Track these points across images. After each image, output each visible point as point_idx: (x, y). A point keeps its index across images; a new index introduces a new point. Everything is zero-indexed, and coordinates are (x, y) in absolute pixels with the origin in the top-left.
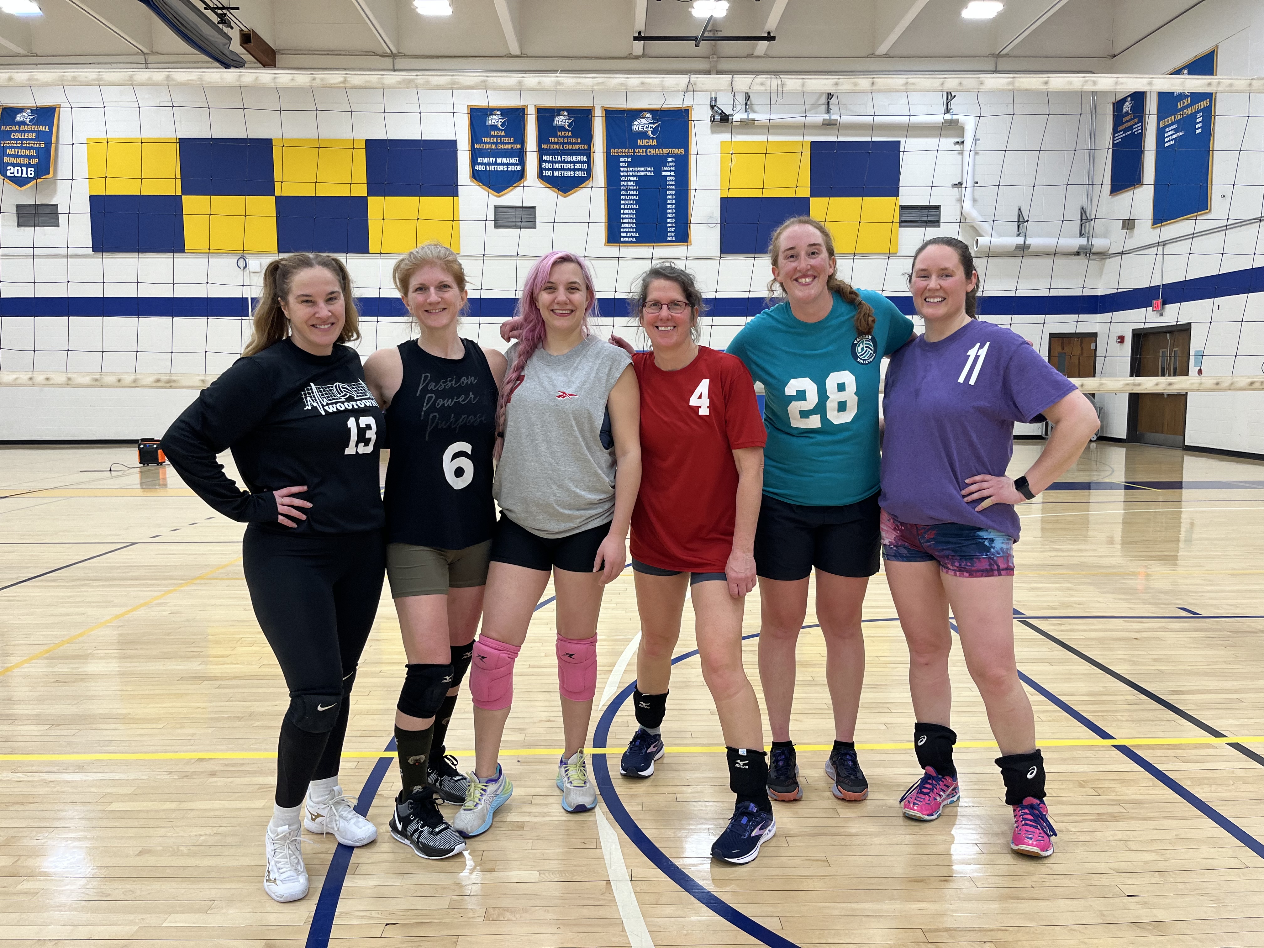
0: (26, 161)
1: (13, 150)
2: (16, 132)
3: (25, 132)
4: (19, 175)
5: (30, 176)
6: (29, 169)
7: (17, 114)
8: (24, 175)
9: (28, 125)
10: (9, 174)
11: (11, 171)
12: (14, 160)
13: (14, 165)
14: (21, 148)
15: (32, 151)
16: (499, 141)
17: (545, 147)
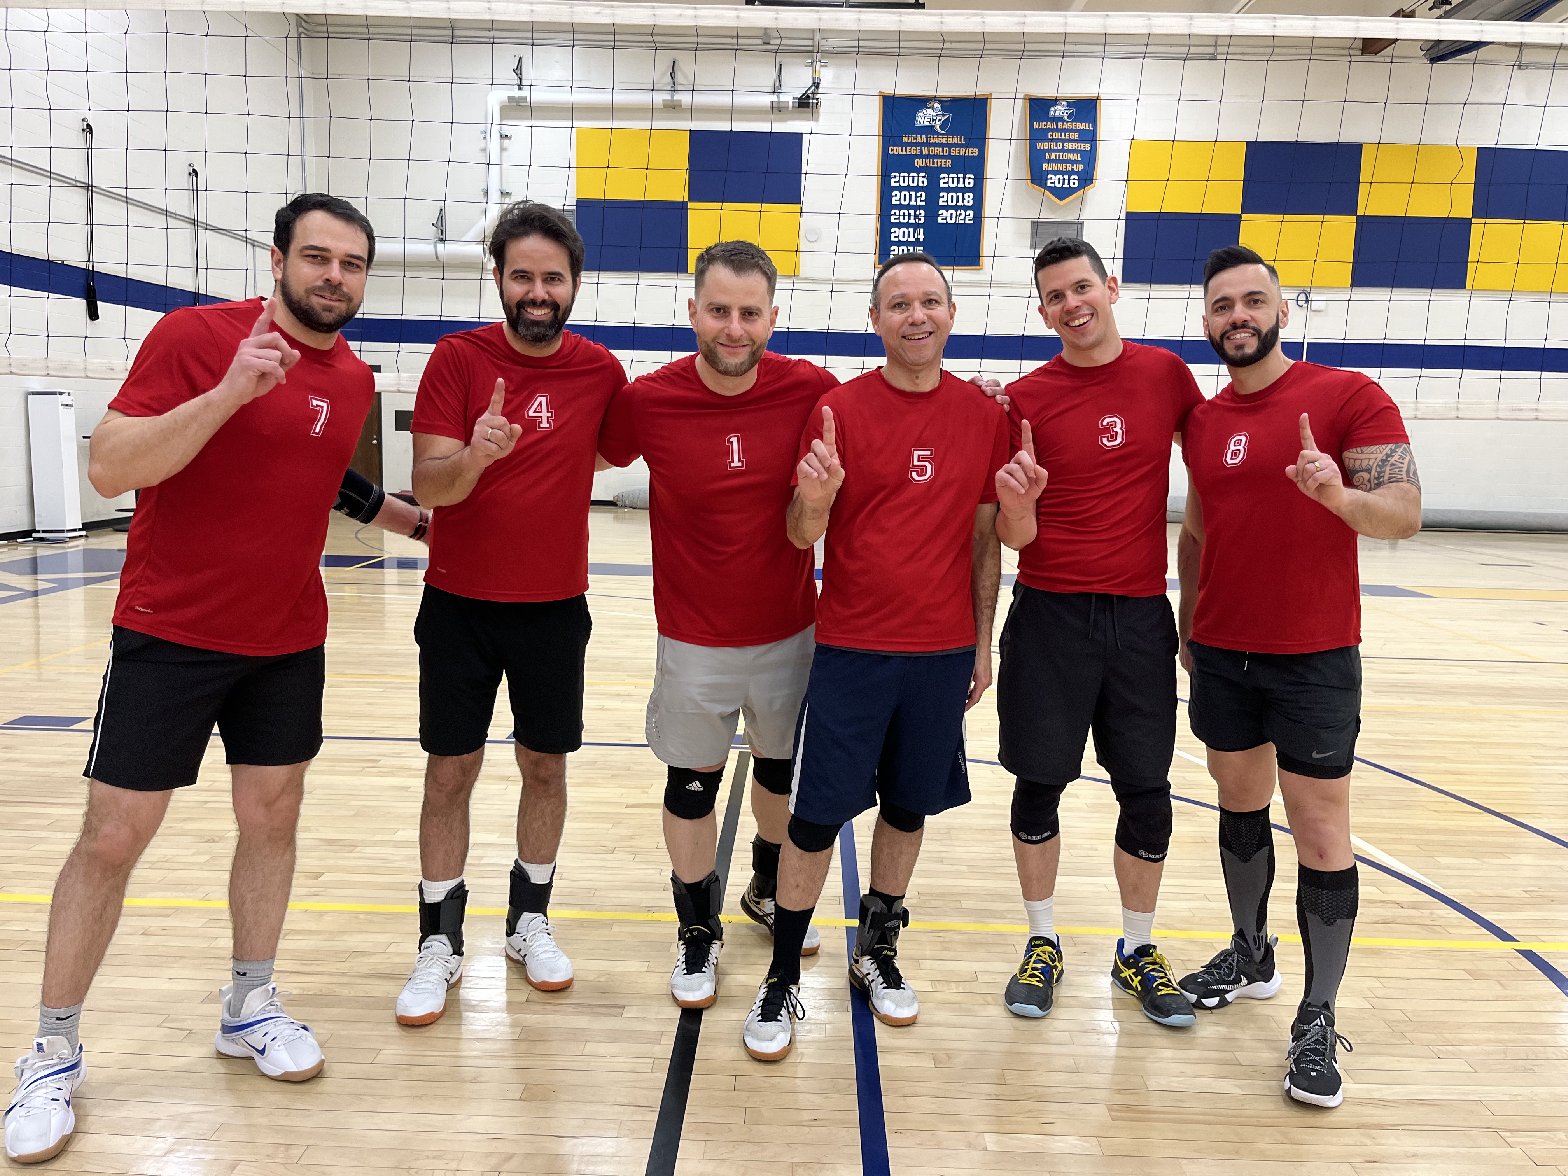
0: (1069, 167)
1: (1053, 154)
2: (1053, 130)
3: (1065, 130)
4: (1060, 186)
5: (1072, 186)
6: (1072, 177)
7: (1050, 107)
8: (1066, 186)
9: (1067, 122)
10: (1049, 184)
11: (1053, 180)
12: (1054, 167)
13: (1055, 173)
14: (1063, 150)
15: (1075, 154)
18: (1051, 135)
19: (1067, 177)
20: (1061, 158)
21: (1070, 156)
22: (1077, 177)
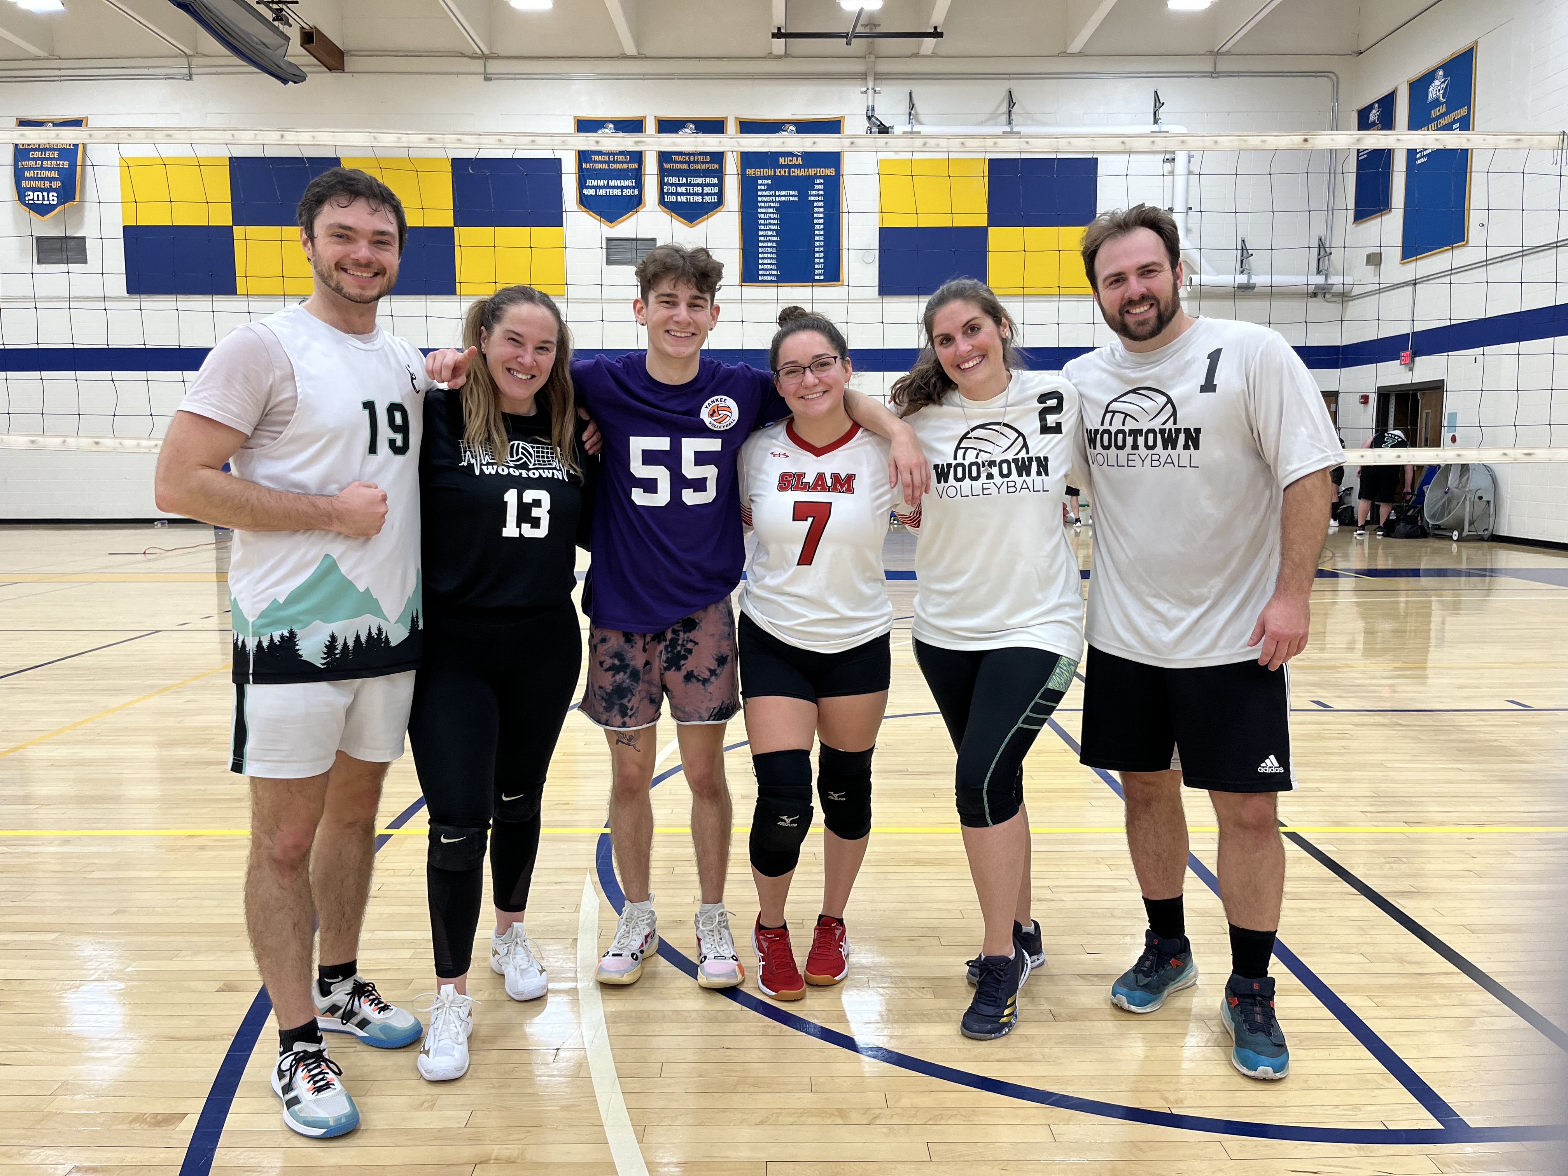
0: (47, 184)
1: (33, 172)
4: (40, 202)
5: (52, 203)
6: (51, 195)
8: (46, 202)
10: (27, 201)
11: (30, 197)
12: (33, 184)
13: (34, 190)
14: (42, 168)
15: (53, 172)
16: (612, 159)
17: (667, 166)
18: (33, 154)
19: (45, 194)
20: (39, 176)
21: (48, 174)
22: (55, 194)
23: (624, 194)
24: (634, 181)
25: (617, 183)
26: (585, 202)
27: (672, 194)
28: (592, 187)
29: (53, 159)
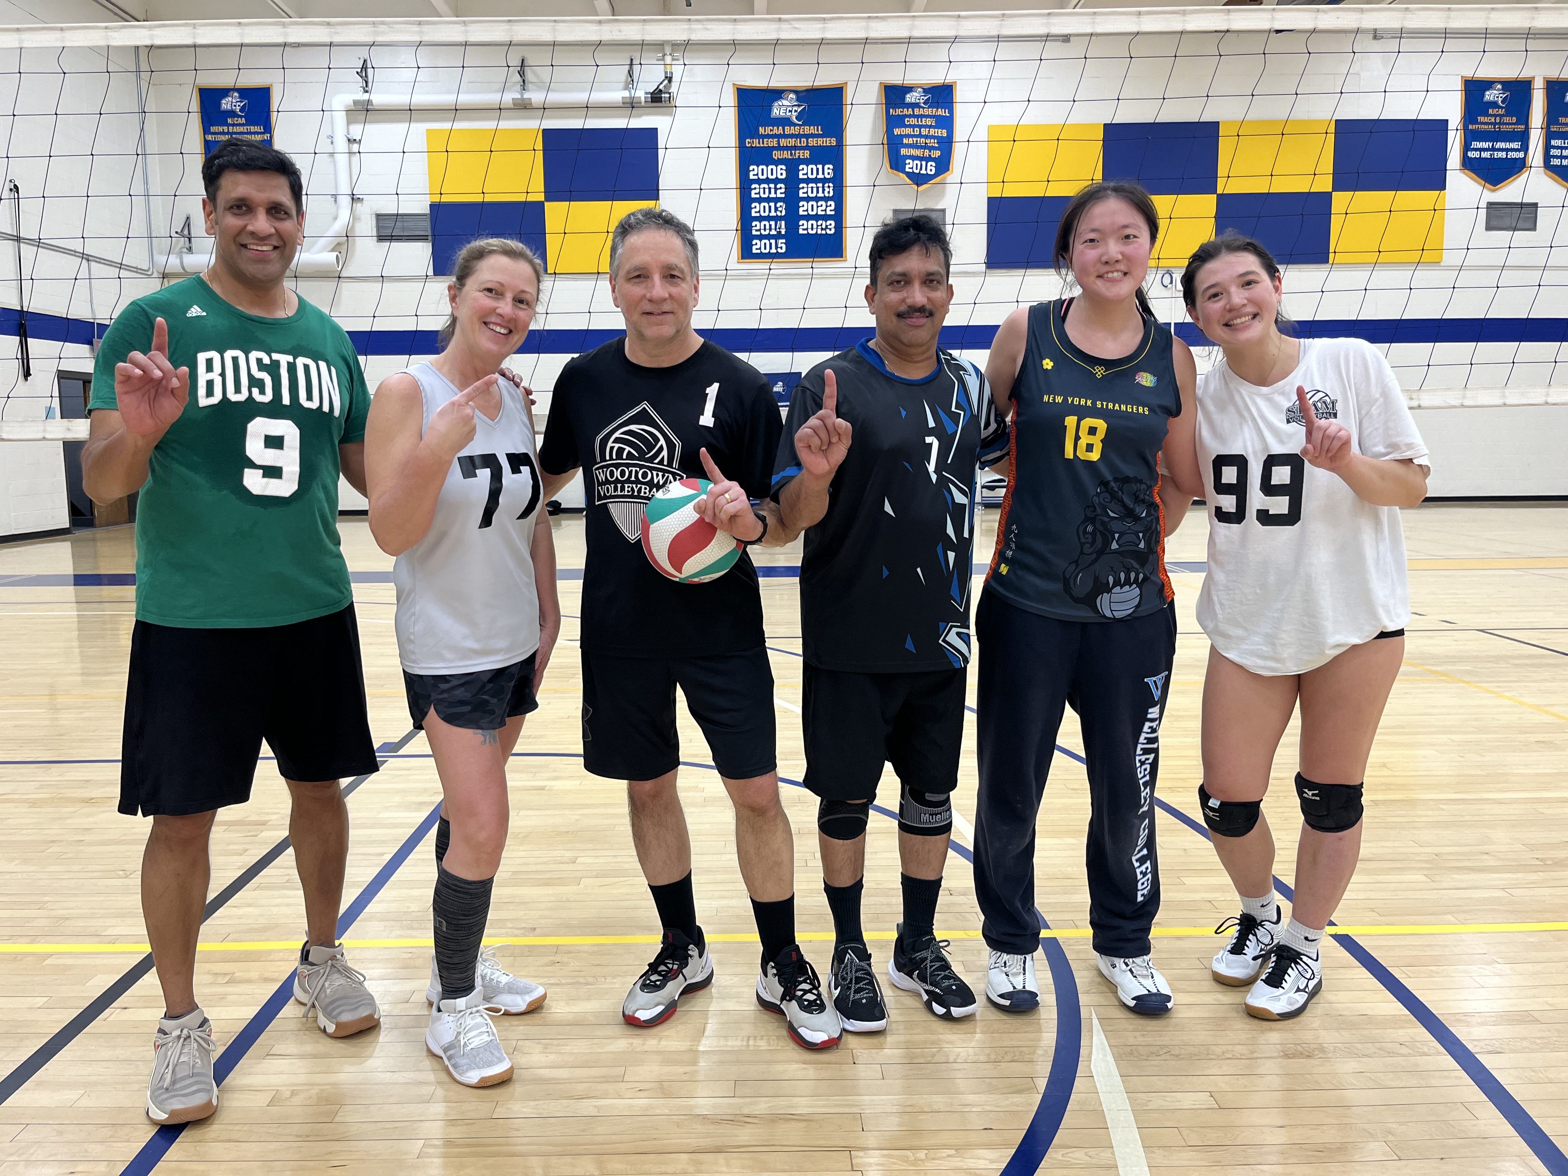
0: (927, 153)
1: (911, 139)
2: (910, 116)
3: (922, 116)
4: (917, 171)
5: (929, 173)
6: (929, 164)
8: (923, 172)
9: (924, 108)
10: (907, 170)
11: (910, 166)
12: (912, 152)
13: (913, 158)
14: (920, 136)
15: (932, 140)
16: (1498, 121)
17: (1554, 128)
18: (908, 121)
19: (924, 163)
20: (918, 144)
21: (927, 142)
22: (934, 164)
23: (1509, 157)
24: (1520, 143)
25: (1502, 145)
26: (1468, 164)
27: (1557, 157)
28: (1476, 150)
29: (930, 127)
